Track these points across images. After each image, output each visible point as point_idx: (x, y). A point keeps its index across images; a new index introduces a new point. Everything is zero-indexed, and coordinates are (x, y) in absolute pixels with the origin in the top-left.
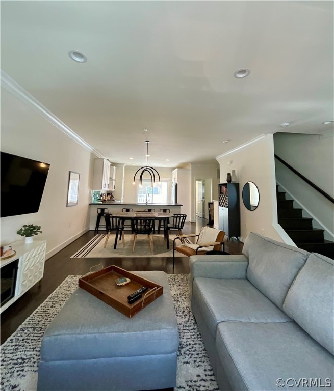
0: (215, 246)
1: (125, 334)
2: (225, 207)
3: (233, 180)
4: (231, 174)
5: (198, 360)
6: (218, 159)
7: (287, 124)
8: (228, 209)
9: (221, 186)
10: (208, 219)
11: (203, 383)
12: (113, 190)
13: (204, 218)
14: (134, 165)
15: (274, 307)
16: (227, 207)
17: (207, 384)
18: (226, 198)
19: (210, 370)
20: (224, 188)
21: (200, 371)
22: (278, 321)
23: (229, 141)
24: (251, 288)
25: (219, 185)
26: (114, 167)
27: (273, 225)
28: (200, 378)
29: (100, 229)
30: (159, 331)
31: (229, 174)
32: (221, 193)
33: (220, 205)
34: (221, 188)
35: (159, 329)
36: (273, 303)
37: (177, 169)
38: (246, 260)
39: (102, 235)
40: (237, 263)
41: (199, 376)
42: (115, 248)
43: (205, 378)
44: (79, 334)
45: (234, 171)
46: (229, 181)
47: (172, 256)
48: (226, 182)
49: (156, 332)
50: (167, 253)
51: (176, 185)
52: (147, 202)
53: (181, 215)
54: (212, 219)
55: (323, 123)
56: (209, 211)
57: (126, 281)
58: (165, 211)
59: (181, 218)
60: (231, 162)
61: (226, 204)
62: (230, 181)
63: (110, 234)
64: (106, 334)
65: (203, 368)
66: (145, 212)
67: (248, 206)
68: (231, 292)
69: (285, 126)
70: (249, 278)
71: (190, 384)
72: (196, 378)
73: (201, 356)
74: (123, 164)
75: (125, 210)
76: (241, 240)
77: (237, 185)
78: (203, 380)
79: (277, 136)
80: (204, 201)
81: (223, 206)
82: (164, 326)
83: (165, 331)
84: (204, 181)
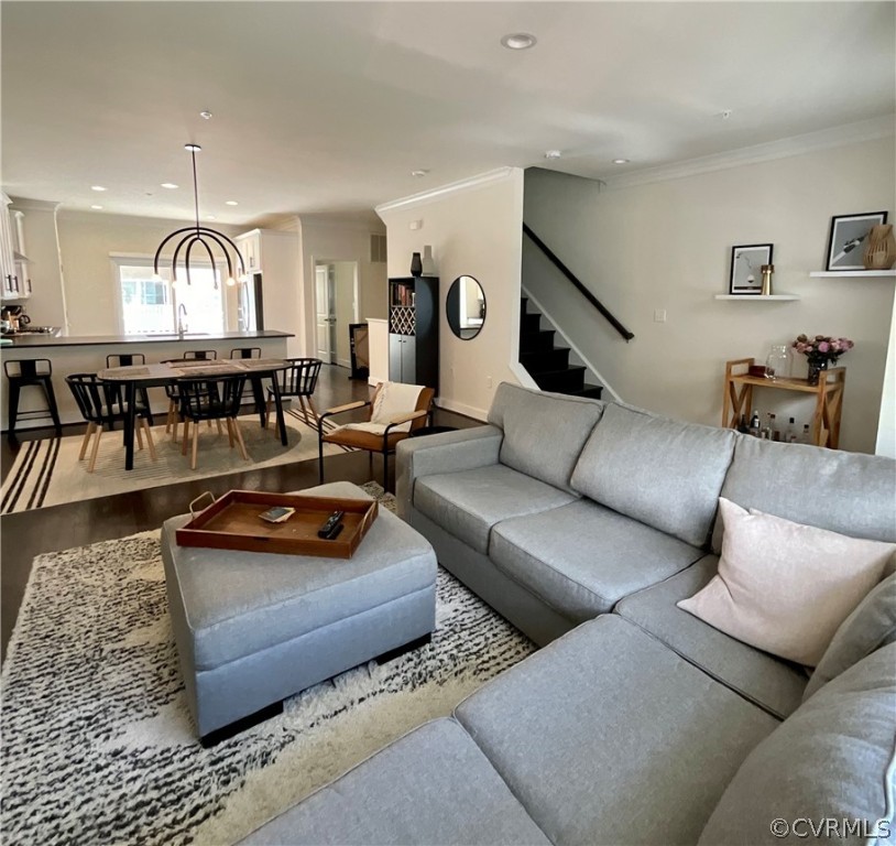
0: (414, 421)
1: (354, 580)
2: (406, 333)
3: (426, 272)
4: (422, 257)
5: (447, 595)
6: (381, 211)
7: (557, 154)
8: (413, 338)
9: (395, 283)
10: (350, 367)
11: (466, 616)
12: (27, 294)
13: (333, 363)
14: (95, 207)
15: (553, 490)
16: (412, 334)
17: (472, 614)
18: (410, 315)
19: (469, 599)
20: (402, 289)
21: (456, 604)
22: (563, 504)
23: (426, 171)
24: (513, 473)
25: (391, 280)
26: (18, 214)
27: (511, 366)
28: (459, 613)
29: (19, 426)
30: (408, 561)
31: (417, 255)
32: (395, 300)
33: (391, 331)
34: (395, 289)
35: (409, 558)
36: (551, 485)
37: (257, 231)
38: (499, 431)
39: (46, 443)
40: (485, 440)
41: (456, 610)
42: (129, 466)
43: (465, 609)
44: (268, 606)
45: (428, 249)
46: (417, 271)
47: (318, 456)
48: (410, 275)
49: (404, 564)
50: (287, 454)
51: (258, 278)
52: (181, 333)
53: (302, 360)
54: (360, 364)
55: (613, 161)
56: (352, 346)
57: (289, 511)
58: (246, 354)
59: (304, 370)
60: (420, 224)
61: (409, 327)
62: (420, 272)
63: (104, 430)
64: (321, 591)
65: (458, 600)
66: (184, 360)
67: (456, 329)
68: (487, 486)
69: (553, 155)
70: (504, 462)
71: (447, 622)
72: (454, 614)
73: (447, 589)
74: (52, 205)
75: (114, 361)
76: (440, 405)
77: (434, 283)
78: (464, 612)
79: (532, 174)
80: (332, 321)
81: (400, 333)
82: (414, 552)
83: (417, 558)
84: (331, 268)
